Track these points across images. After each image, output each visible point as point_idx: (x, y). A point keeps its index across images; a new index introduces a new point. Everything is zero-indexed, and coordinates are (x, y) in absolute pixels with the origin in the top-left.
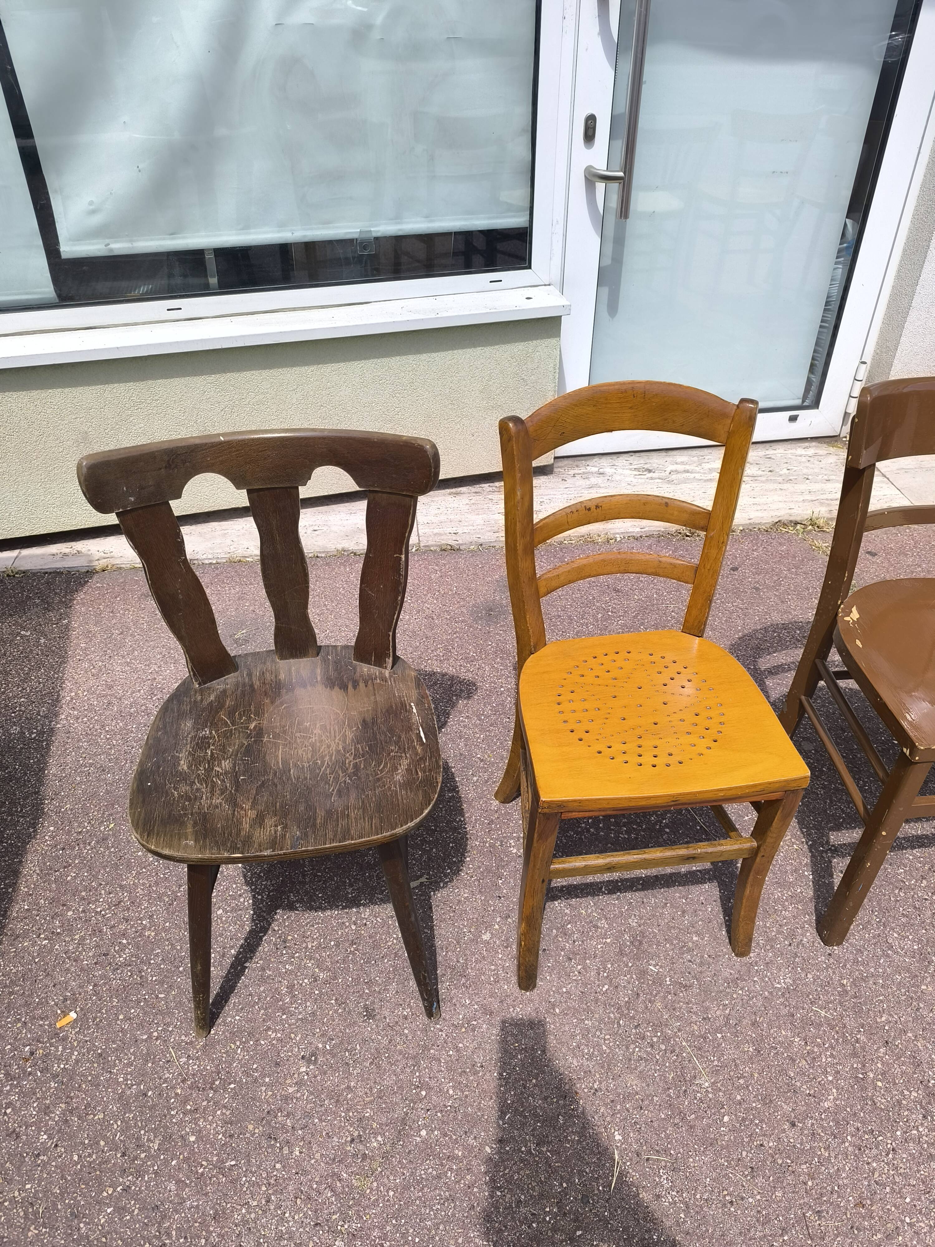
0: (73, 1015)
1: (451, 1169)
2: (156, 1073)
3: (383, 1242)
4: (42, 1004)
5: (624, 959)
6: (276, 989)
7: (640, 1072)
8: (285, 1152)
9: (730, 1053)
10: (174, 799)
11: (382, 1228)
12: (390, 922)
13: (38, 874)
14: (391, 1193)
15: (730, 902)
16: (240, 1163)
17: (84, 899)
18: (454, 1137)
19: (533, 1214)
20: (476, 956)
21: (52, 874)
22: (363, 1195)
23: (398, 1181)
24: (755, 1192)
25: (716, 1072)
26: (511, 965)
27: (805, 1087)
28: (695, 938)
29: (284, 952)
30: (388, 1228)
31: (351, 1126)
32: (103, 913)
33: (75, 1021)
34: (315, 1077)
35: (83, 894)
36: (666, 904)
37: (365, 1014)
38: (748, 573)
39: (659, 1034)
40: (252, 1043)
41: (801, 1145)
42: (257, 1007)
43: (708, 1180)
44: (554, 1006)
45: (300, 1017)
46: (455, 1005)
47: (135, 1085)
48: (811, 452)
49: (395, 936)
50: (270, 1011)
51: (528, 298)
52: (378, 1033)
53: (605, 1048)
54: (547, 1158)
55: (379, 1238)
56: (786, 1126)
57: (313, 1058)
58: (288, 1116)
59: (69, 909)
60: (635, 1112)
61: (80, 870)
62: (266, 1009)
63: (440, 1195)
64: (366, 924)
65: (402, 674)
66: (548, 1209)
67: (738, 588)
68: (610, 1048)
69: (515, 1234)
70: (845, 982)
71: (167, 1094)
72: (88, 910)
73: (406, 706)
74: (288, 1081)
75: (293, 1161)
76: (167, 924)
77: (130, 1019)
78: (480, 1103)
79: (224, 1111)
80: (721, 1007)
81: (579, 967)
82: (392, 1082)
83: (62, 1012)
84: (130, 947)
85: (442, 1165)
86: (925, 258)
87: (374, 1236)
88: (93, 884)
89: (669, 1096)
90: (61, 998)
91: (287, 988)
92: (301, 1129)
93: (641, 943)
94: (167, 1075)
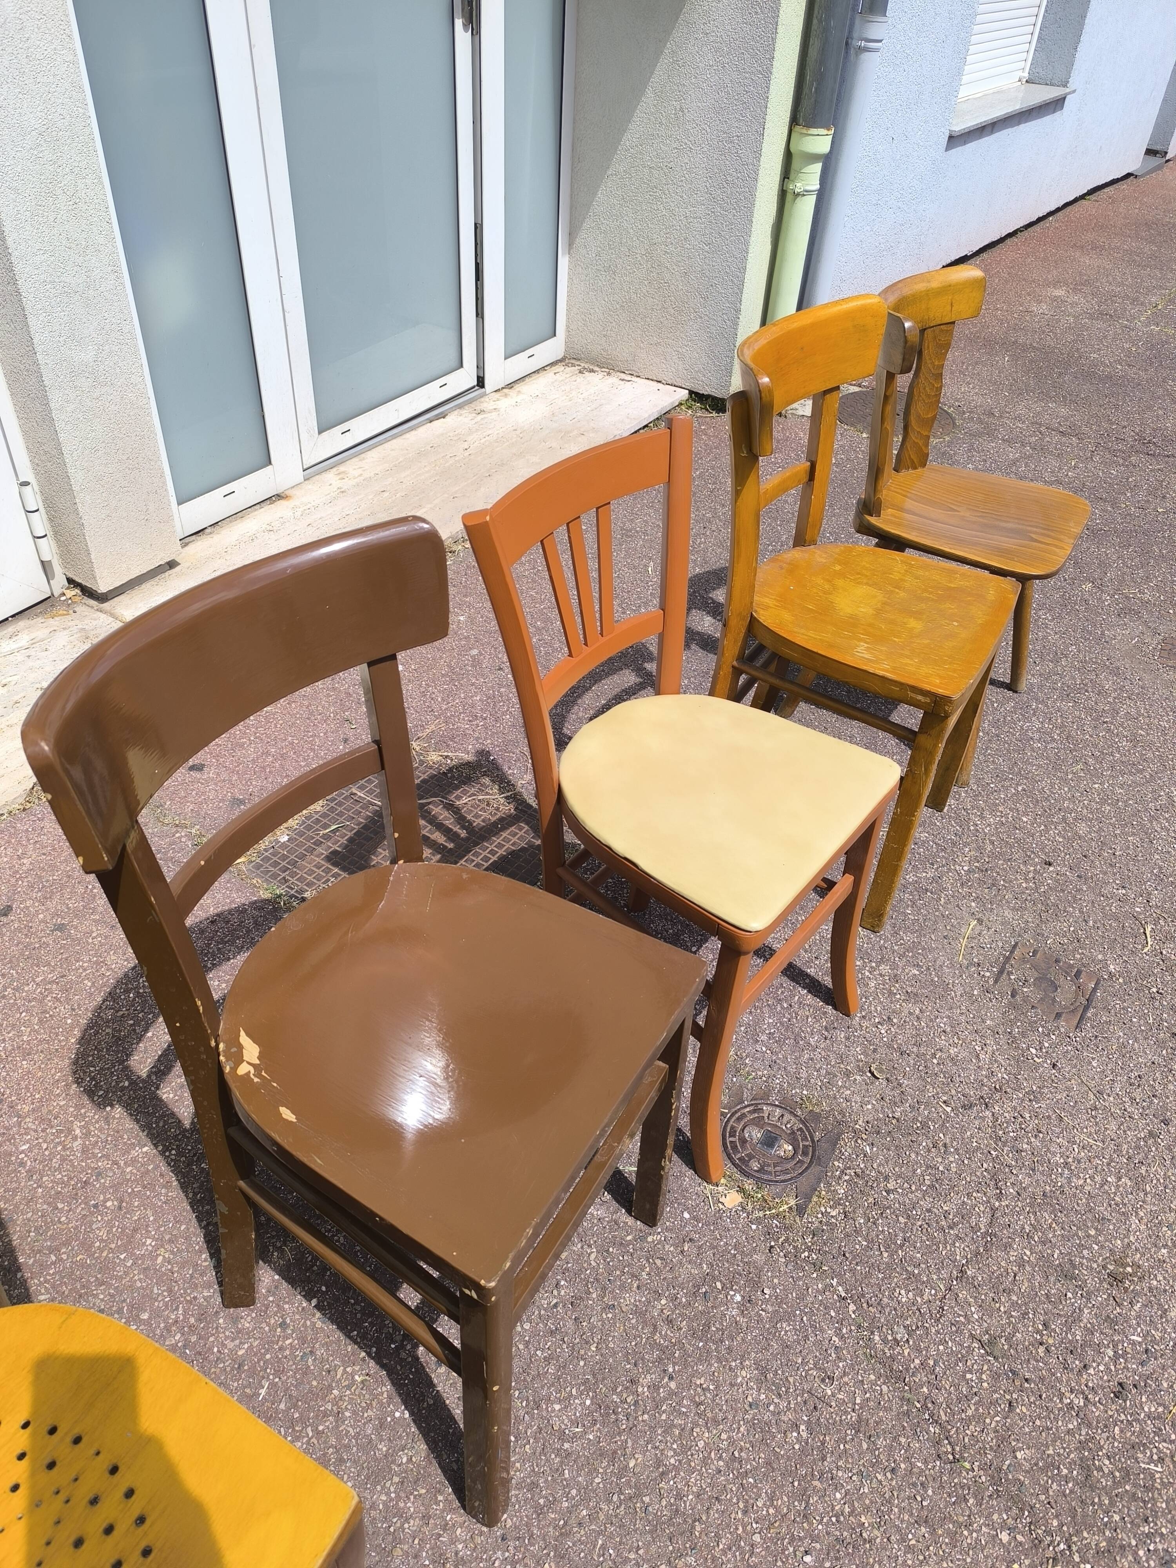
38: (33, 906)
48: (24, 639)
67: (29, 944)
86: (23, 310)
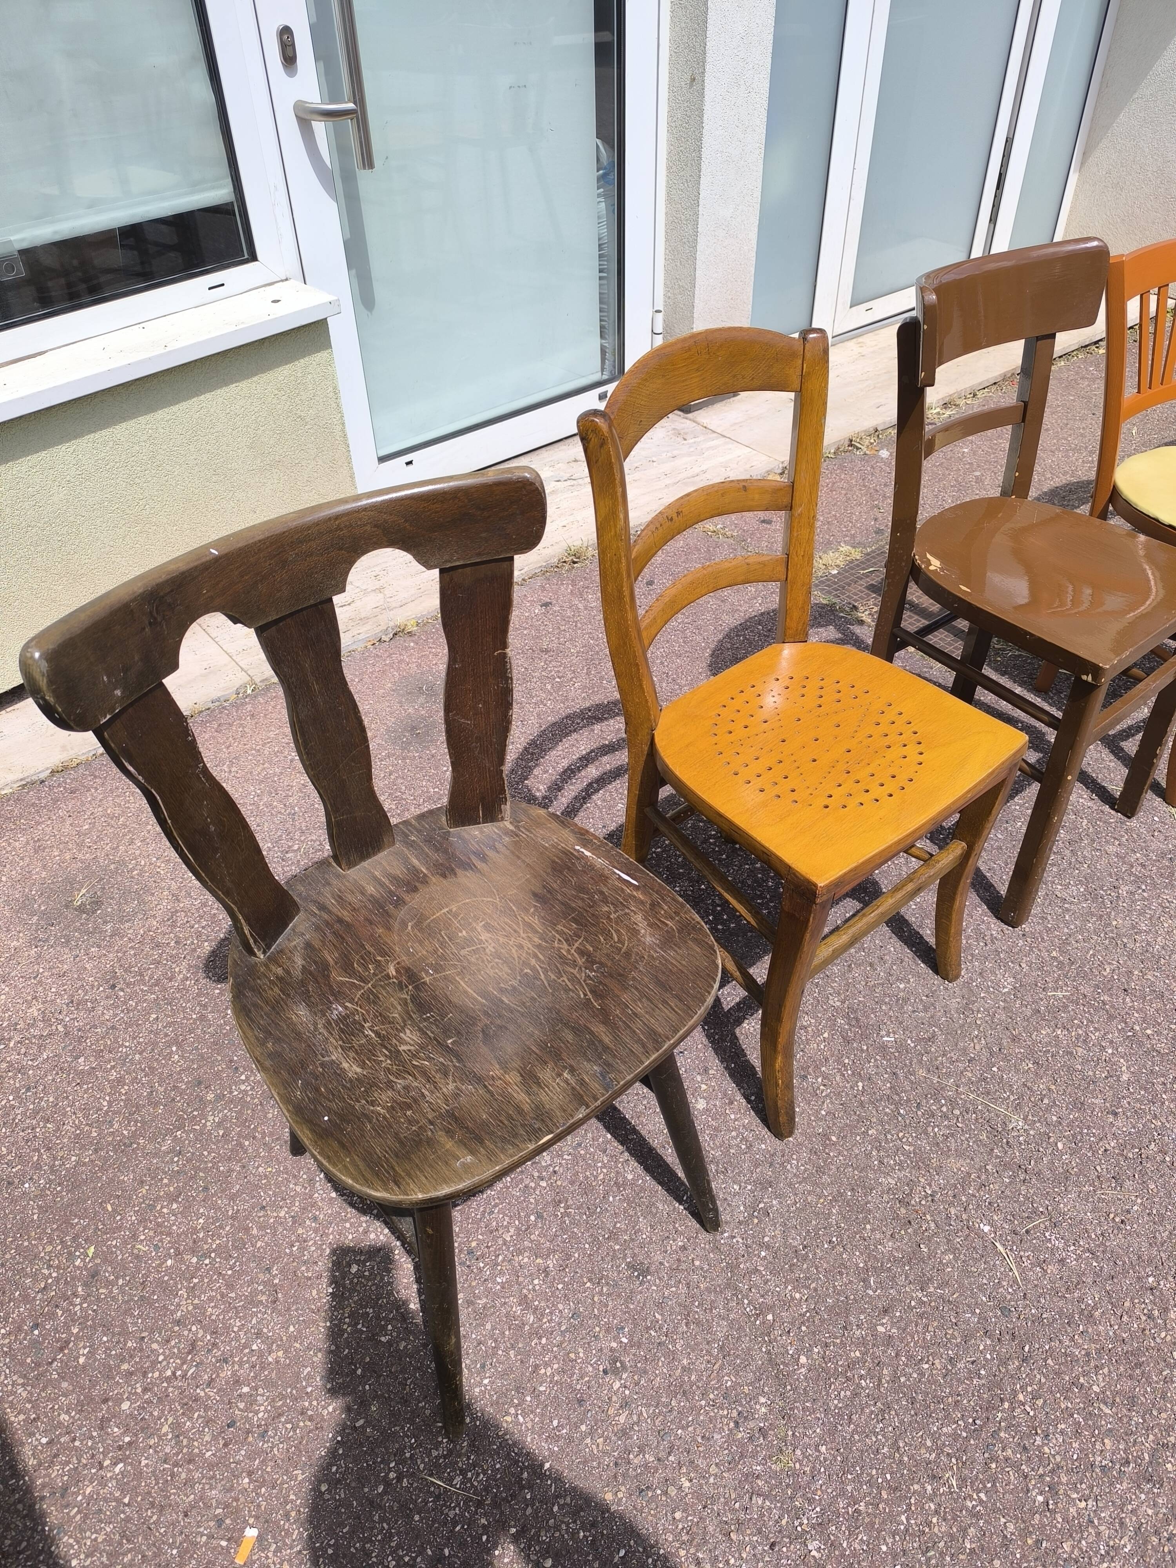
0: (251, 1533)
1: (861, 1377)
2: (434, 1521)
3: (857, 1506)
4: (186, 1551)
5: (855, 1045)
6: (507, 1315)
7: (956, 1150)
8: (673, 1494)
9: (1017, 1081)
10: (384, 1117)
11: (843, 1493)
12: (582, 1152)
13: (23, 1385)
14: (823, 1449)
15: (904, 932)
16: (630, 1546)
17: (132, 1374)
18: (838, 1341)
19: (973, 1363)
20: (707, 1132)
21: (47, 1371)
22: (795, 1474)
23: (818, 1430)
24: (1133, 1198)
25: (1018, 1107)
26: (750, 1119)
27: (1097, 1072)
28: (902, 986)
29: (482, 1265)
30: (849, 1488)
31: (723, 1410)
32: (179, 1373)
33: (260, 1538)
34: (637, 1384)
35: (125, 1366)
36: (850, 966)
37: (636, 1274)
39: (943, 1101)
40: (528, 1398)
41: (1134, 1128)
42: (500, 1352)
43: (1089, 1214)
44: (826, 1136)
45: (563, 1328)
46: (726, 1199)
47: (417, 1557)
49: (600, 1165)
50: (520, 1345)
51: (274, 302)
52: (668, 1286)
53: (907, 1148)
54: (941, 1297)
55: (849, 1505)
56: (1111, 1118)
57: (618, 1364)
58: (642, 1450)
59: (119, 1401)
60: (982, 1193)
61: (90, 1338)
62: (513, 1347)
63: (872, 1412)
64: (555, 1172)
65: (530, 819)
66: (981, 1347)
68: (910, 1144)
69: (973, 1395)
70: (1054, 954)
71: (470, 1535)
72: (151, 1383)
73: (572, 854)
74: (611, 1412)
75: (690, 1496)
76: (292, 1329)
77: (339, 1481)
78: (834, 1287)
79: (562, 1502)
80: (976, 1041)
81: (820, 1080)
82: (725, 1330)
83: (229, 1540)
84: (260, 1391)
85: (848, 1379)
87: (843, 1508)
88: (130, 1344)
89: (997, 1157)
90: (212, 1524)
91: (520, 1305)
92: (669, 1454)
93: (857, 1020)
94: (451, 1514)
